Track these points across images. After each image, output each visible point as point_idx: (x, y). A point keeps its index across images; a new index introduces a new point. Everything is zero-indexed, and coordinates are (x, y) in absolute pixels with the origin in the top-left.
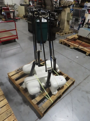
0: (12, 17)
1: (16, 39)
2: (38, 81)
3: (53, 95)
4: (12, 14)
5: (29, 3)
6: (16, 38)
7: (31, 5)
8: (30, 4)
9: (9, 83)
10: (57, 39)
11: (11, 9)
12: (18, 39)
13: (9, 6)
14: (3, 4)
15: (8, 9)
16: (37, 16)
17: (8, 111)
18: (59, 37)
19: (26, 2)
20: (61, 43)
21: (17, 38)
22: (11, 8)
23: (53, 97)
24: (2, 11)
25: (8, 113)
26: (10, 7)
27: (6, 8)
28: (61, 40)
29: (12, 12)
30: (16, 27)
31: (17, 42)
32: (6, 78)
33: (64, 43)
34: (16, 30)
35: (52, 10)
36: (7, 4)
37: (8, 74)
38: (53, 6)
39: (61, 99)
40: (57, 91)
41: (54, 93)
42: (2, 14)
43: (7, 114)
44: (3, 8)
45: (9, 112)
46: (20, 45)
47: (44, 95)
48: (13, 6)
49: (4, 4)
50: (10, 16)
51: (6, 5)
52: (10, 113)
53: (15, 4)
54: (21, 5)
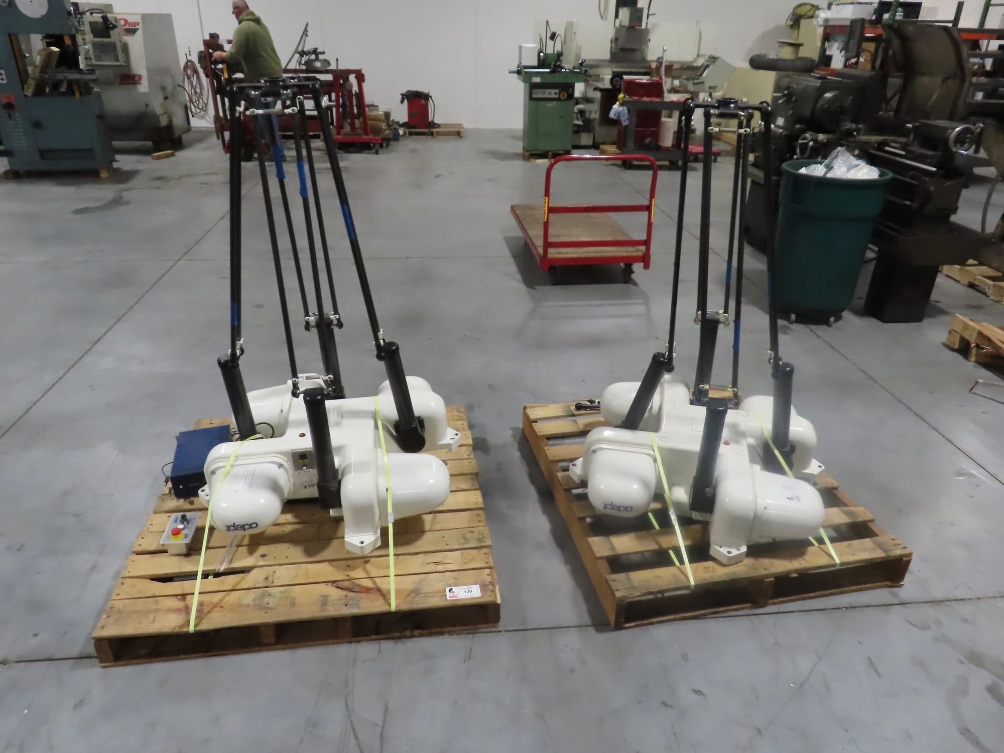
0: (668, 140)
1: (637, 267)
2: (655, 460)
3: (714, 559)
4: (670, 124)
5: (823, 50)
6: (637, 259)
7: (838, 62)
8: (826, 60)
9: (516, 454)
10: (943, 319)
11: (674, 90)
12: (647, 266)
13: (669, 68)
14: (637, 56)
15: (656, 89)
16: (815, 141)
17: (472, 532)
18: (978, 308)
19: (796, 46)
20: (964, 349)
21: (645, 260)
22: (676, 83)
23: (705, 568)
24: (616, 100)
25: (468, 536)
26: (674, 78)
27: (645, 79)
28: (966, 327)
29: (672, 106)
30: (652, 195)
31: (635, 284)
32: (510, 432)
33: (988, 349)
34: (648, 208)
35: (955, 107)
36: (659, 61)
37: (525, 408)
38: (963, 80)
39: (761, 611)
40: (744, 549)
41: (724, 550)
42: (612, 115)
43: (464, 538)
44: (630, 83)
45: (476, 535)
46: (646, 303)
47: (665, 542)
48: (696, 69)
49: (644, 60)
50: (656, 135)
51: (654, 65)
52: (480, 540)
53: (713, 59)
54: (758, 63)
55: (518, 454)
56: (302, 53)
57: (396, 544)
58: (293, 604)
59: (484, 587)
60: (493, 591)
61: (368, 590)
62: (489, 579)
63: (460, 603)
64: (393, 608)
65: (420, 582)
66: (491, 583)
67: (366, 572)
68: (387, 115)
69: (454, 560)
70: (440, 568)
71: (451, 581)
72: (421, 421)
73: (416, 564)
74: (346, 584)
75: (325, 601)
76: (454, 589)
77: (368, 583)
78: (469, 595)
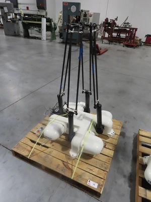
55: (132, 142)
56: (125, 23)
57: (81, 157)
58: (51, 163)
59: (99, 185)
60: (101, 189)
61: (69, 169)
62: (102, 183)
63: (89, 187)
64: (72, 178)
65: (84, 173)
66: (102, 185)
67: (72, 163)
68: (140, 40)
69: (96, 171)
70: (91, 172)
71: (91, 178)
72: (103, 127)
73: (85, 167)
74: (66, 164)
75: (58, 166)
76: (91, 181)
77: (70, 166)
78: (93, 186)
